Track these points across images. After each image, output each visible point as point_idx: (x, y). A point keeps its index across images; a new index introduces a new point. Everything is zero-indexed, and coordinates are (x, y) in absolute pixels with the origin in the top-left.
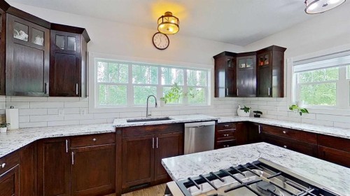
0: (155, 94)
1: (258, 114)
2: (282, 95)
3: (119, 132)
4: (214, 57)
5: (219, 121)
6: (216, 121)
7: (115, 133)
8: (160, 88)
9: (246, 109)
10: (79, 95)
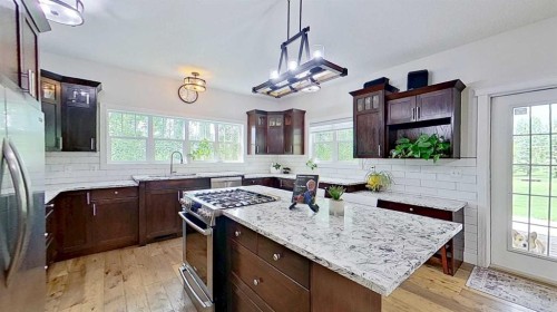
0: (181, 151)
1: (287, 171)
2: (303, 153)
3: (143, 185)
4: (248, 113)
5: (246, 177)
6: (243, 177)
7: (138, 187)
8: (187, 143)
9: (277, 166)
10: (95, 150)
